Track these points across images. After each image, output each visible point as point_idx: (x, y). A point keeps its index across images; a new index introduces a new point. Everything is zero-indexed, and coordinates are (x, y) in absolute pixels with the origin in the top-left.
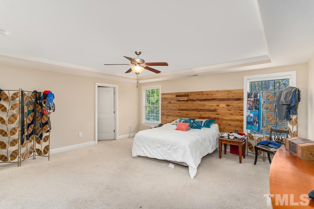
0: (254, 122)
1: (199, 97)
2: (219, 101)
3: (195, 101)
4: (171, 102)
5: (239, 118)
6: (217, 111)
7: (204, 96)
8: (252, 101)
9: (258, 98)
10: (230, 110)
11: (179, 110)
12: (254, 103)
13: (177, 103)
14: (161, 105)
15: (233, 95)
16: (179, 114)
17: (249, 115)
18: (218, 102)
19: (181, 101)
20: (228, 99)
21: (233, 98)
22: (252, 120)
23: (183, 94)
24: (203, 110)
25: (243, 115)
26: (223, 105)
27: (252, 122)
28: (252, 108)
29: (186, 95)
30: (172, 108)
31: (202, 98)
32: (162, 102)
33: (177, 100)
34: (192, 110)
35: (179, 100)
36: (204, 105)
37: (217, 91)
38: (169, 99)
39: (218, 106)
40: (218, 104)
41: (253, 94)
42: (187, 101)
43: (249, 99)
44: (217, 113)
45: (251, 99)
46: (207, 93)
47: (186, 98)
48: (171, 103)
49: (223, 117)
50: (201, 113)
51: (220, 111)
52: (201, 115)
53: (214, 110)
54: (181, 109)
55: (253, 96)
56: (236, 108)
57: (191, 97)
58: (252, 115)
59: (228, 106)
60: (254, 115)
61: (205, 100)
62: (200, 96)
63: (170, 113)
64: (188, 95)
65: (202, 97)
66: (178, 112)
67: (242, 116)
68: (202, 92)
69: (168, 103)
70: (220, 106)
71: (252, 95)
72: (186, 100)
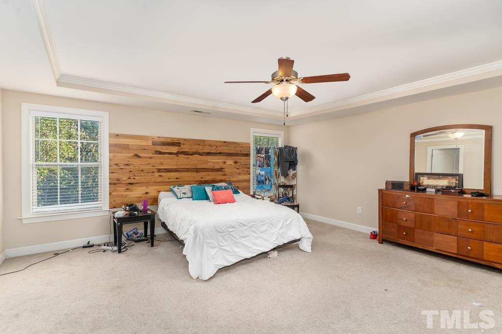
0: (266, 180)
1: (200, 149)
2: (226, 156)
3: (192, 155)
4: (140, 155)
5: (245, 177)
6: (223, 170)
7: (205, 147)
8: (263, 158)
9: (270, 154)
10: (237, 169)
11: (159, 170)
12: (266, 159)
13: (154, 157)
14: (110, 160)
15: (241, 149)
16: (160, 179)
17: (260, 173)
18: (224, 157)
19: (164, 153)
20: (236, 155)
21: (241, 152)
22: (263, 178)
23: (169, 140)
24: (204, 170)
25: (250, 174)
26: (230, 162)
27: (263, 181)
28: (263, 166)
29: (175, 143)
30: (142, 167)
31: (204, 151)
32: (112, 155)
33: (156, 151)
34: (187, 170)
35: (160, 152)
36: (207, 162)
37: (224, 142)
38: (135, 147)
39: (225, 162)
40: (225, 161)
41: (264, 150)
42: (177, 154)
43: (259, 155)
44: (223, 173)
45: (262, 155)
46: (211, 144)
47: (174, 149)
48: (139, 157)
49: (230, 178)
50: (202, 174)
51: (227, 171)
52: (202, 178)
53: (220, 170)
54: (165, 169)
55: (263, 152)
56: (244, 166)
57: (185, 148)
58: (263, 173)
59: (236, 163)
60: (266, 173)
61: (208, 154)
62: (201, 147)
63: (137, 178)
64: (180, 143)
65: (203, 148)
66: (157, 174)
67: (248, 176)
68: (204, 141)
69: (131, 158)
70: (227, 163)
71: (262, 150)
72: (175, 152)
